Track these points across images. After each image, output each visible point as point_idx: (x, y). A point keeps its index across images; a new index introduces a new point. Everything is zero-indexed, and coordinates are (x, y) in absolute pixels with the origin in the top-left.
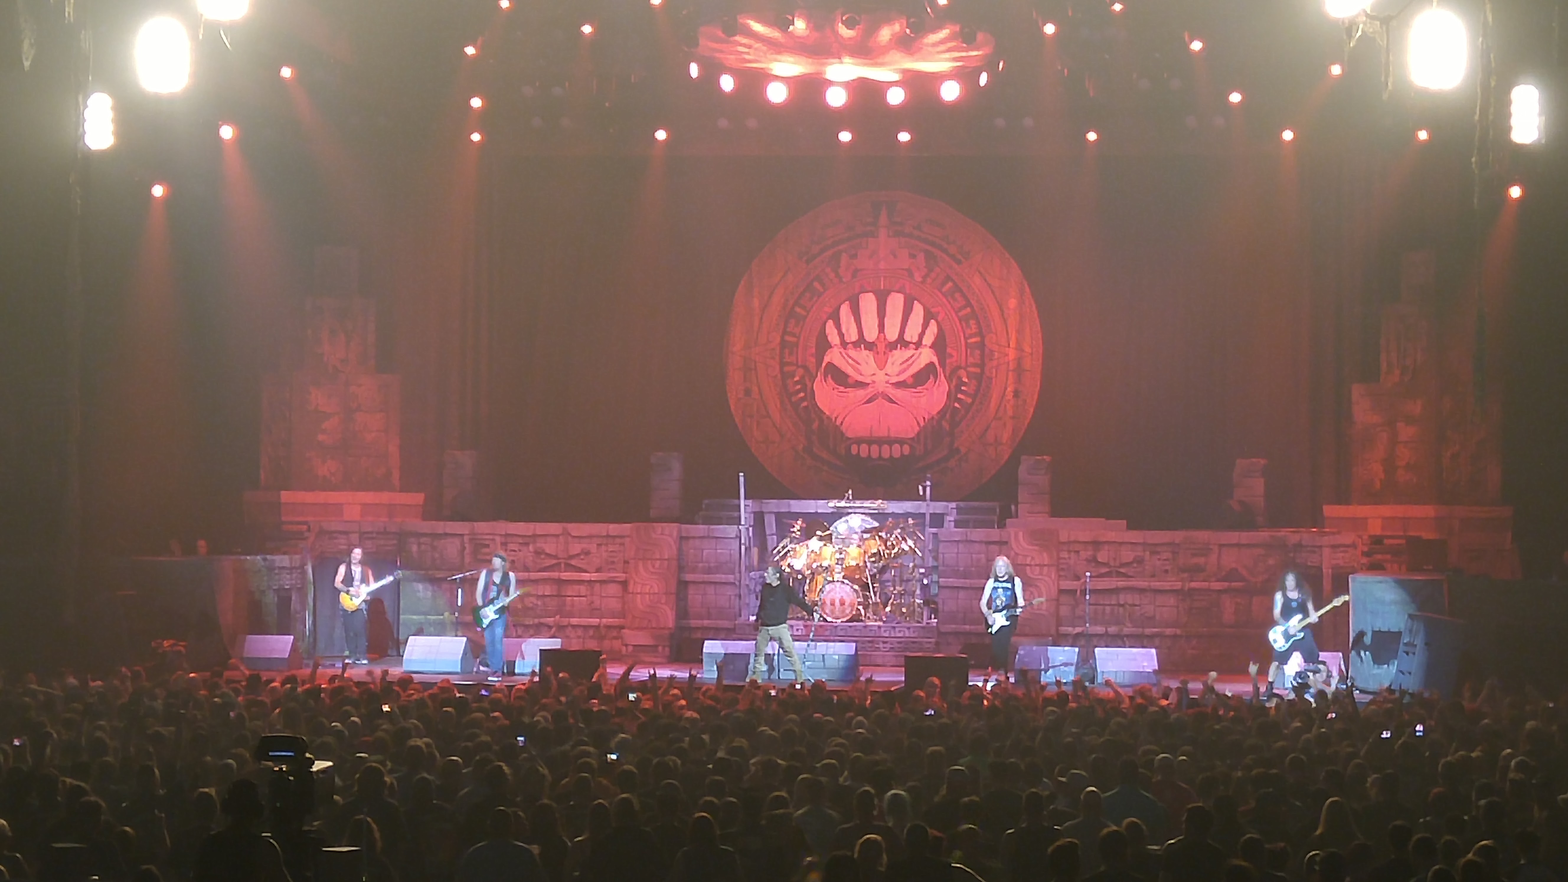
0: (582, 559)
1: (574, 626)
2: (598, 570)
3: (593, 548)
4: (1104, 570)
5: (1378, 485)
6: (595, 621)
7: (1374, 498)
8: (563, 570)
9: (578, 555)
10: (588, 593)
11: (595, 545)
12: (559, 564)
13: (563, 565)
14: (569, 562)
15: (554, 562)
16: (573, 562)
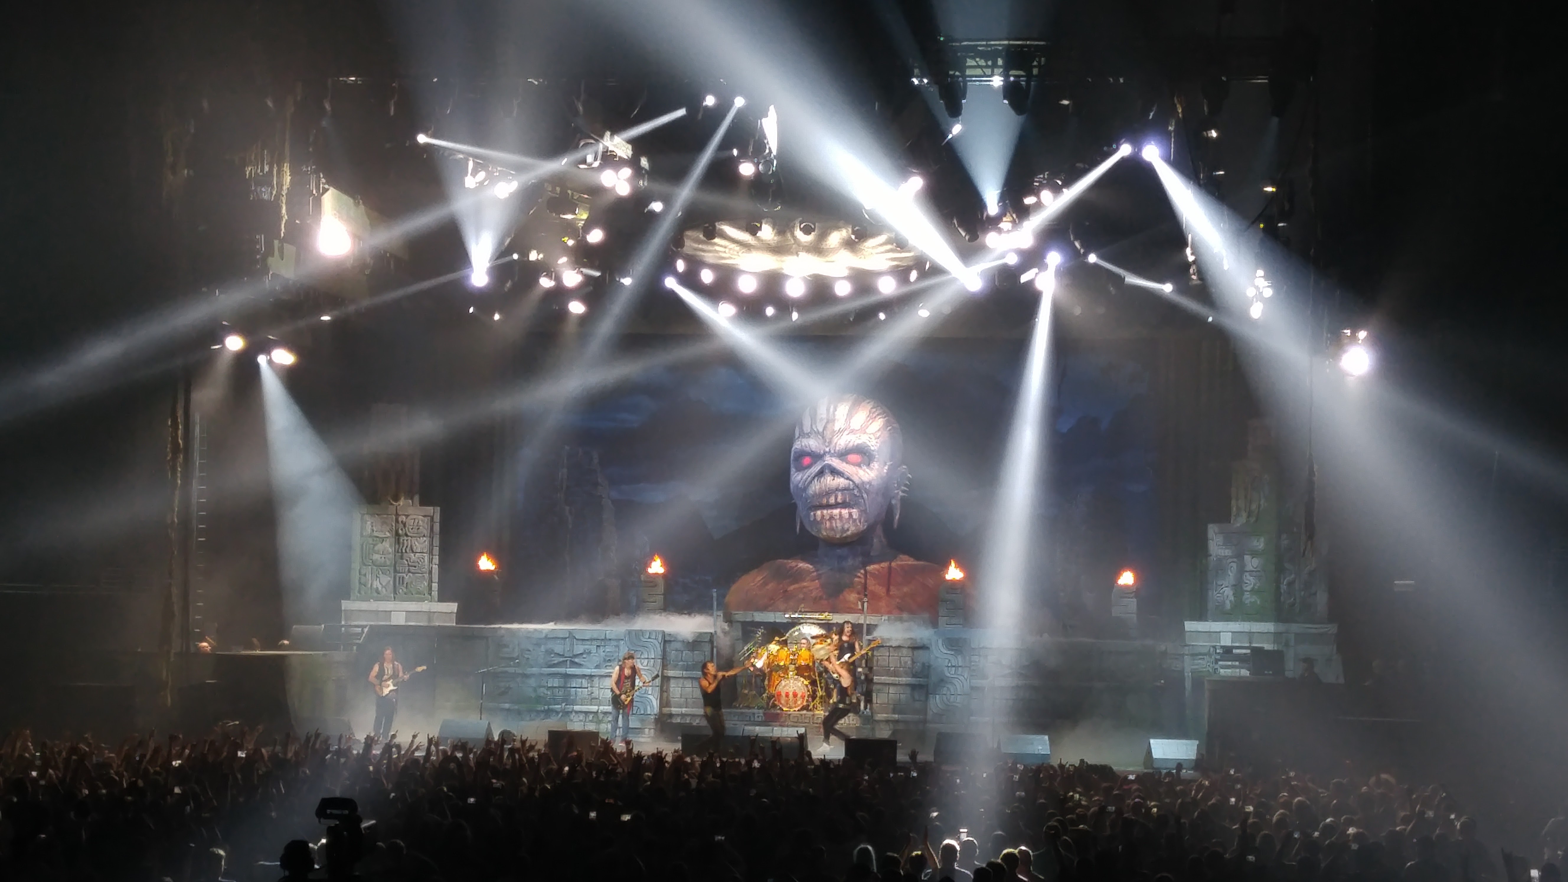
0: (584, 658)
1: (577, 712)
2: (597, 667)
3: (593, 648)
5: (1228, 606)
6: (594, 708)
7: (1225, 615)
8: (568, 667)
9: (582, 654)
10: (589, 685)
11: (595, 647)
12: (567, 661)
13: (568, 662)
14: (573, 660)
15: (561, 659)
16: (576, 660)
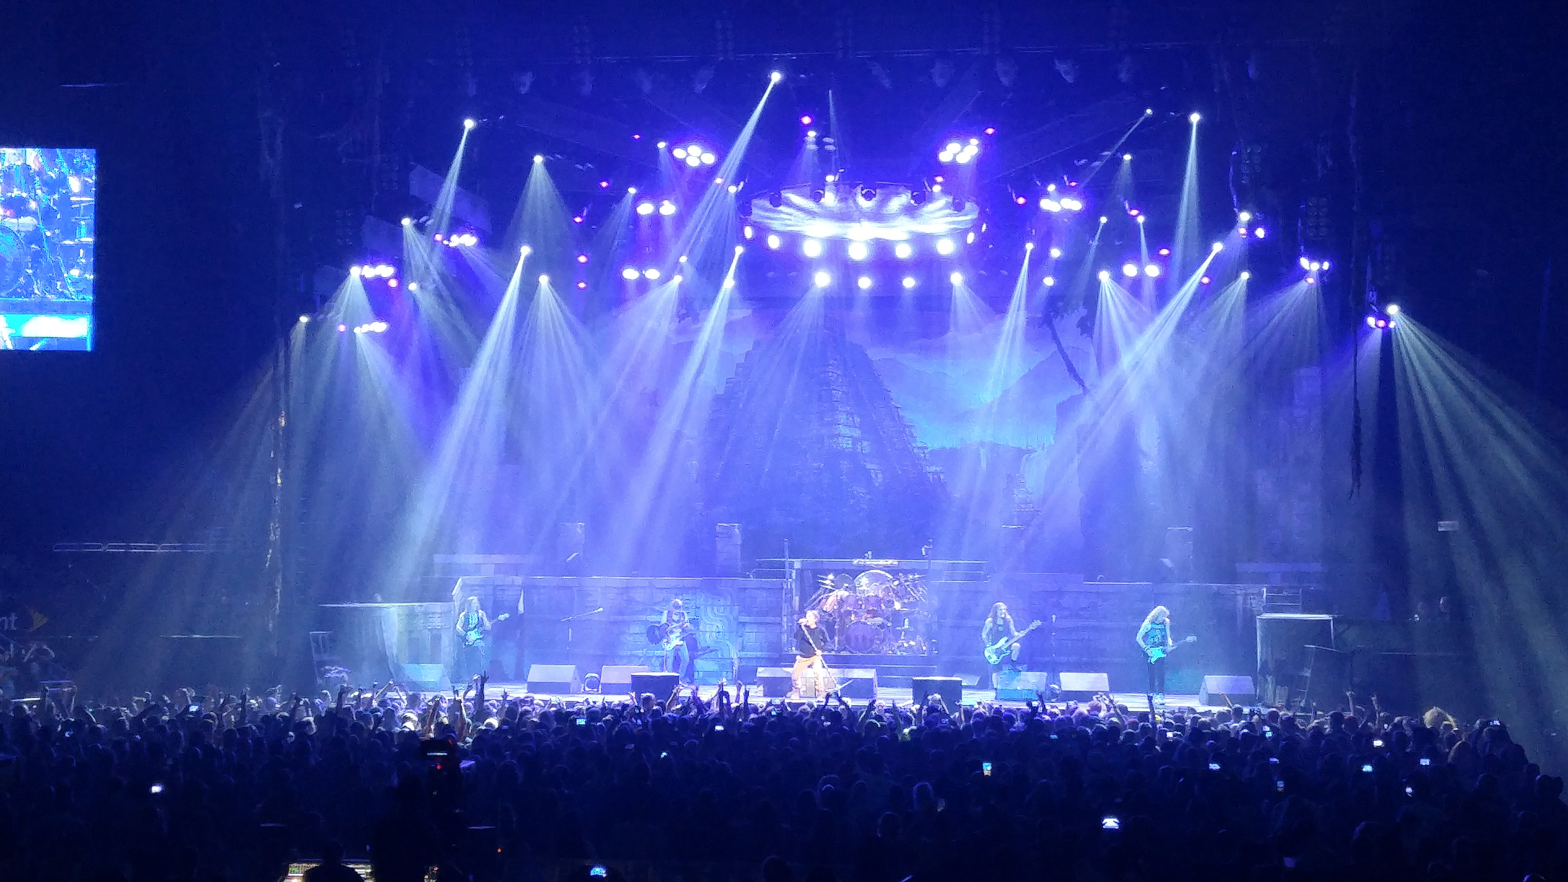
4: (1066, 613)
5: (1276, 548)
7: (1273, 557)
12: (647, 608)
13: (649, 610)
15: (642, 607)
